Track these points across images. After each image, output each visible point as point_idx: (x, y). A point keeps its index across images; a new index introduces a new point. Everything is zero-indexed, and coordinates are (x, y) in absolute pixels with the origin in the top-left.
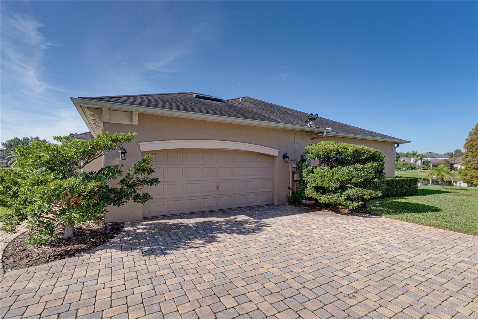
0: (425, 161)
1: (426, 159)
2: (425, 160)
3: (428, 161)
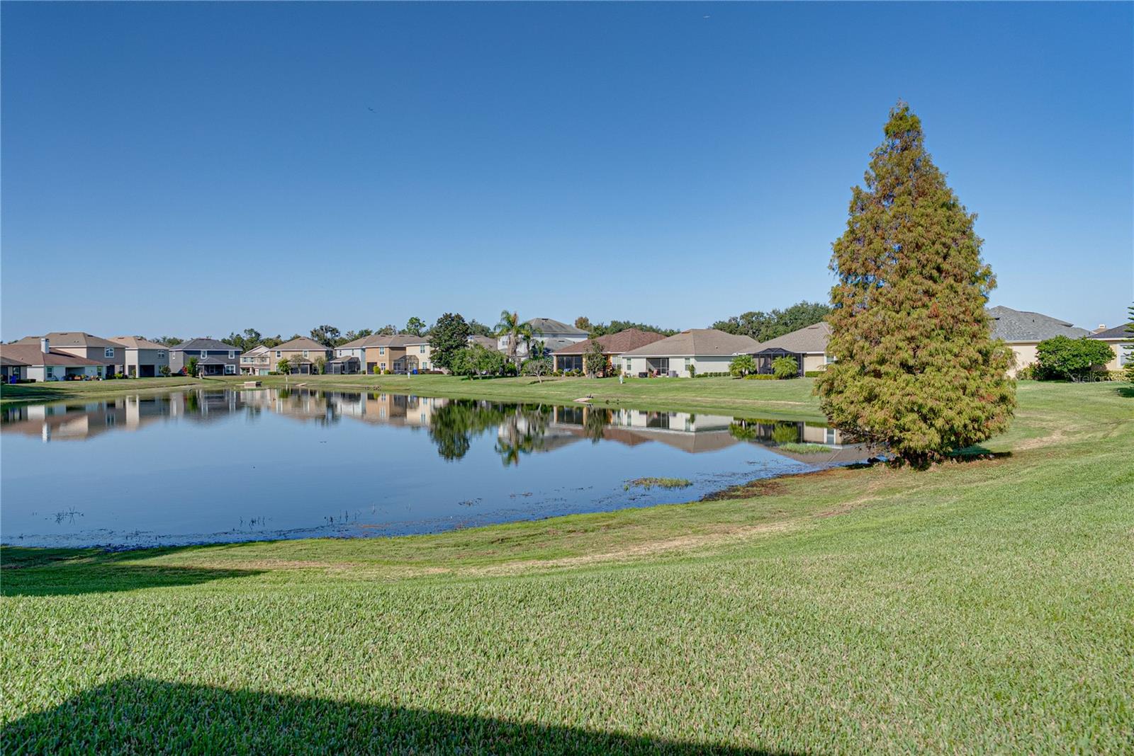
0: (537, 347)
1: (540, 339)
2: (537, 341)
3: (545, 346)
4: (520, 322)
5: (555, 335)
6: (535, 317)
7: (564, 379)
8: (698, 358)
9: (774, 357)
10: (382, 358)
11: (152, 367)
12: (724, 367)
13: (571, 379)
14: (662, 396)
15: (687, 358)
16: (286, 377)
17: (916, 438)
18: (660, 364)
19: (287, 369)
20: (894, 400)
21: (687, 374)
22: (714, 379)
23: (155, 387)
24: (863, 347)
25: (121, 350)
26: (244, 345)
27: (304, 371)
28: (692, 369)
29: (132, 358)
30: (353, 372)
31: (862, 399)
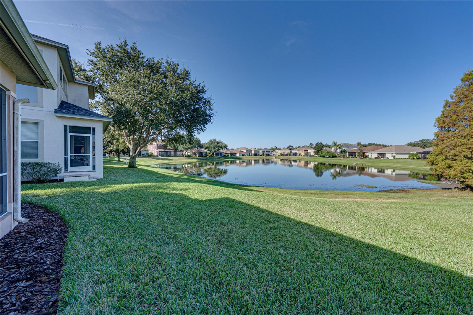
0: (342, 150)
1: (343, 148)
3: (345, 150)
4: (338, 144)
5: (348, 147)
6: (342, 143)
7: (350, 158)
8: (396, 154)
9: (428, 154)
10: (302, 152)
11: (256, 154)
12: (406, 156)
13: (352, 159)
14: (381, 164)
15: (392, 154)
16: (281, 156)
17: (470, 181)
18: (382, 155)
19: (282, 155)
20: (460, 168)
21: (393, 158)
22: (402, 160)
23: (257, 158)
24: (447, 151)
25: (251, 151)
26: (273, 150)
27: (285, 155)
28: (394, 157)
29: (253, 152)
30: (296, 156)
31: (445, 167)
